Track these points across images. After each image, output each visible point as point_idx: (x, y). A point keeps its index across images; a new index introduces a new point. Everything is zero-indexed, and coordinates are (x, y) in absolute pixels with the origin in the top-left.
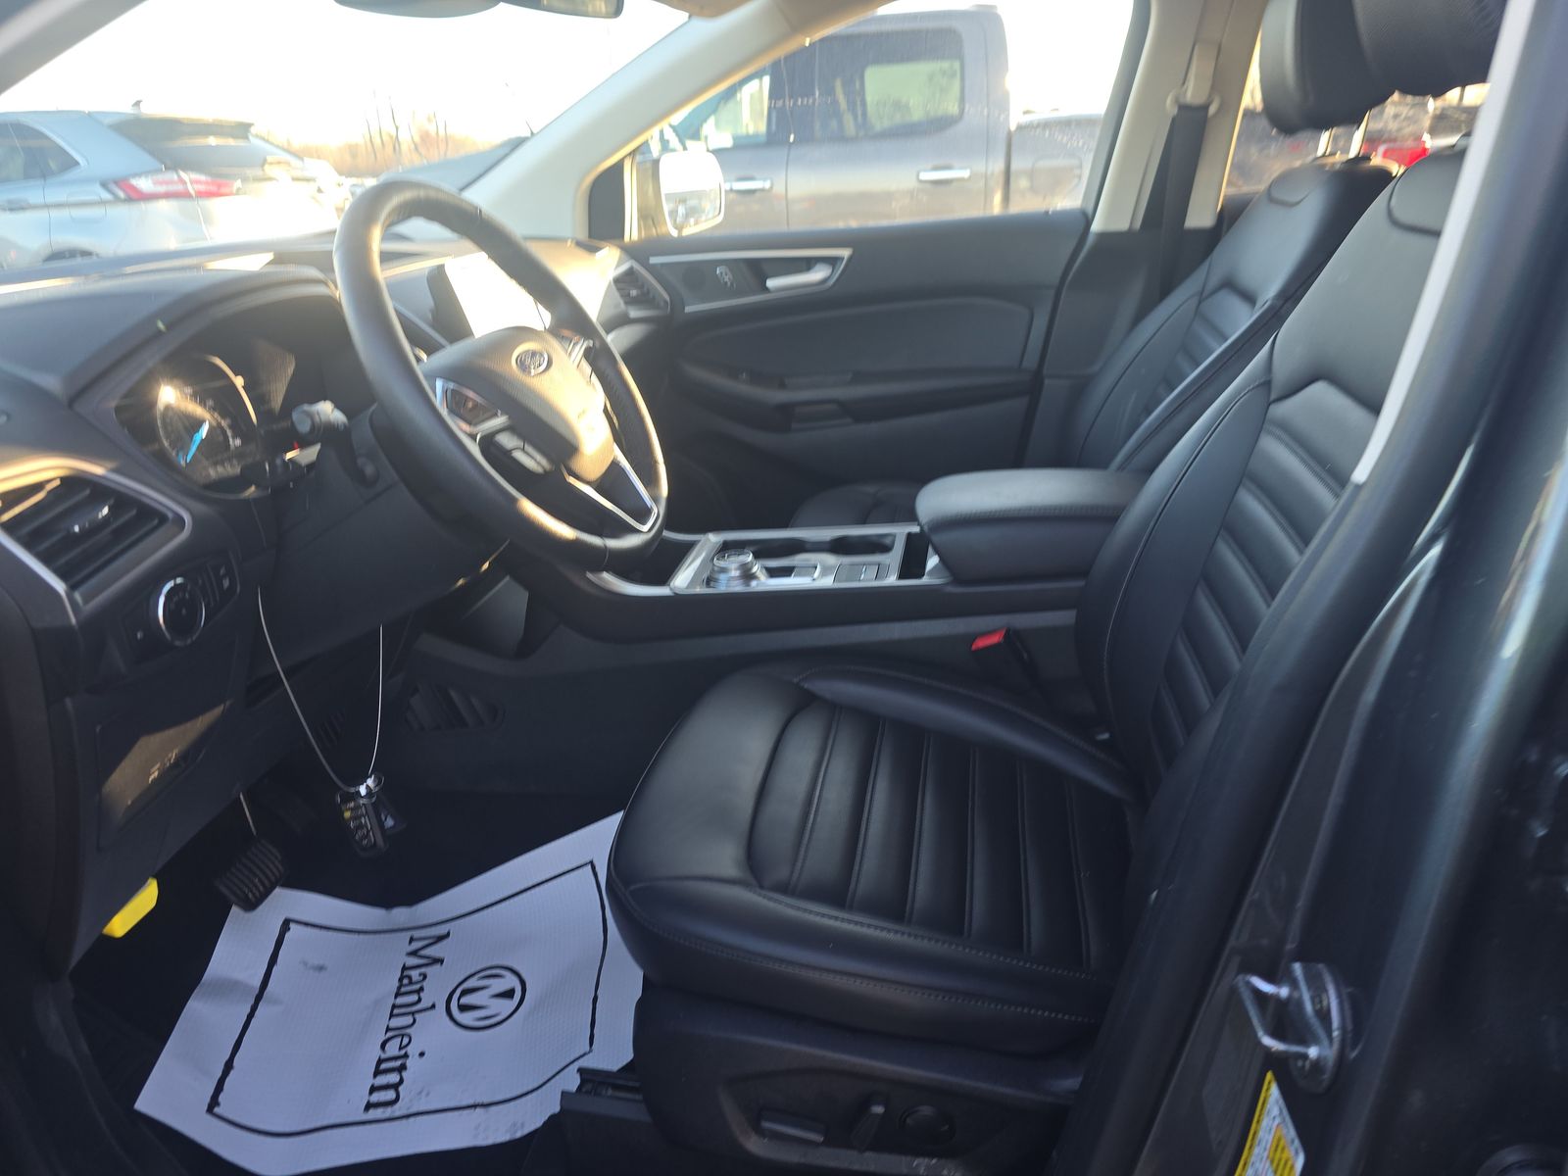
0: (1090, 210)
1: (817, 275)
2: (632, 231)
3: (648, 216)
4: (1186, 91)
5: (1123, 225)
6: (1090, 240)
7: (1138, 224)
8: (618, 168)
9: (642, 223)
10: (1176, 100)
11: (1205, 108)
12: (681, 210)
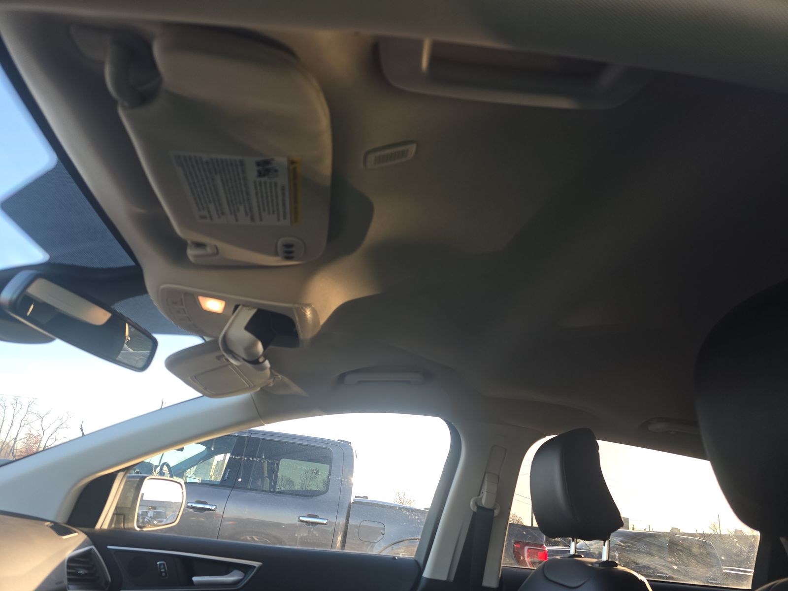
0: (421, 561)
1: (232, 578)
2: (104, 521)
3: (121, 513)
4: (481, 498)
5: (443, 576)
6: (422, 584)
7: (452, 578)
8: (112, 477)
9: (115, 518)
10: (476, 503)
11: (492, 511)
12: (151, 513)
